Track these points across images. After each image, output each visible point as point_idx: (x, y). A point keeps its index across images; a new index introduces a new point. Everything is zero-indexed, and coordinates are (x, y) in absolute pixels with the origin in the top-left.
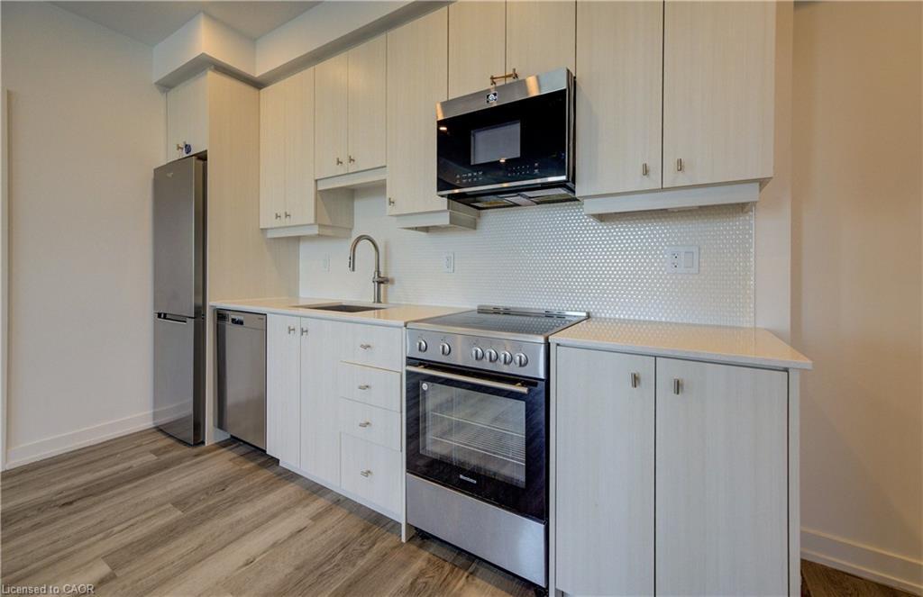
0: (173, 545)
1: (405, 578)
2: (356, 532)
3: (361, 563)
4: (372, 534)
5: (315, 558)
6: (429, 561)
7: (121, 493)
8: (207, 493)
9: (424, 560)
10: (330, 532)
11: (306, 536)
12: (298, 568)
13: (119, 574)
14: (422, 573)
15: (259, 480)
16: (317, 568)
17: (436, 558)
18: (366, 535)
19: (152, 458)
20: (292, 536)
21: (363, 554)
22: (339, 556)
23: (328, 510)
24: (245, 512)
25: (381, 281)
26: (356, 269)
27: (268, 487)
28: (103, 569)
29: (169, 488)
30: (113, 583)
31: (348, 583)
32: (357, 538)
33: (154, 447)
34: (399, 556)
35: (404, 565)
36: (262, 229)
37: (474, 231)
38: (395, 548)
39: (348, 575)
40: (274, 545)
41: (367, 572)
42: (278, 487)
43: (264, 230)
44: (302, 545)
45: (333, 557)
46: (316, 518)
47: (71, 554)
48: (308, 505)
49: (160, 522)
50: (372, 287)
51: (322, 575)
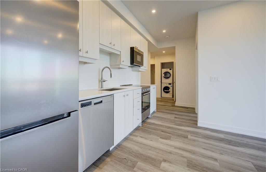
5: (147, 134)
13: (162, 160)
16: (150, 133)
22: (146, 131)
28: (163, 164)
30: (164, 159)
31: (151, 129)
44: (145, 136)
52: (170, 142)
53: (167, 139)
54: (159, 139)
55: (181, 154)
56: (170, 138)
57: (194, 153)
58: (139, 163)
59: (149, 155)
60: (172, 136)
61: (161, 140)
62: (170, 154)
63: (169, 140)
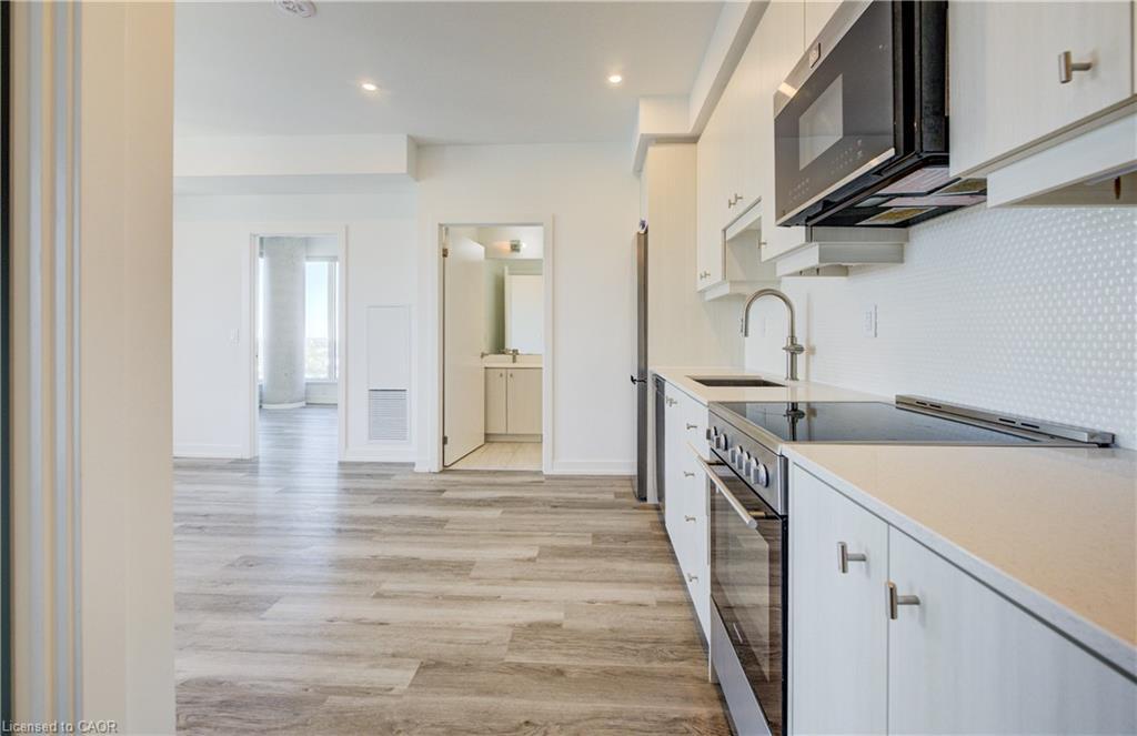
0: (569, 561)
1: (674, 709)
2: (679, 638)
3: (656, 665)
4: (690, 650)
5: (630, 632)
6: (714, 718)
7: (578, 513)
8: (615, 539)
9: (710, 712)
10: (659, 622)
11: (643, 612)
12: (612, 630)
13: (538, 560)
14: (695, 721)
15: (655, 548)
16: (622, 641)
17: (724, 723)
18: (683, 648)
19: (611, 497)
20: (631, 605)
21: (665, 659)
22: (646, 646)
23: (678, 604)
24: (623, 566)
25: (794, 350)
26: (750, 333)
27: (653, 557)
28: (534, 553)
29: (601, 523)
30: (532, 564)
31: (629, 670)
32: (675, 643)
33: (618, 490)
34: (692, 688)
35: (687, 699)
36: (700, 292)
37: (902, 265)
38: (697, 679)
39: (637, 665)
40: (615, 602)
41: (652, 676)
42: (660, 561)
43: (702, 292)
44: (632, 616)
45: (641, 643)
46: (661, 604)
47: (532, 536)
48: (667, 589)
49: (577, 543)
50: (784, 356)
51: (621, 648)
52: (515, 617)
53: (530, 625)
54: (562, 614)
55: (482, 584)
56: (513, 634)
57: (437, 597)
58: (590, 543)
59: (576, 561)
60: (505, 649)
61: (555, 615)
62: (517, 575)
63: (521, 626)
